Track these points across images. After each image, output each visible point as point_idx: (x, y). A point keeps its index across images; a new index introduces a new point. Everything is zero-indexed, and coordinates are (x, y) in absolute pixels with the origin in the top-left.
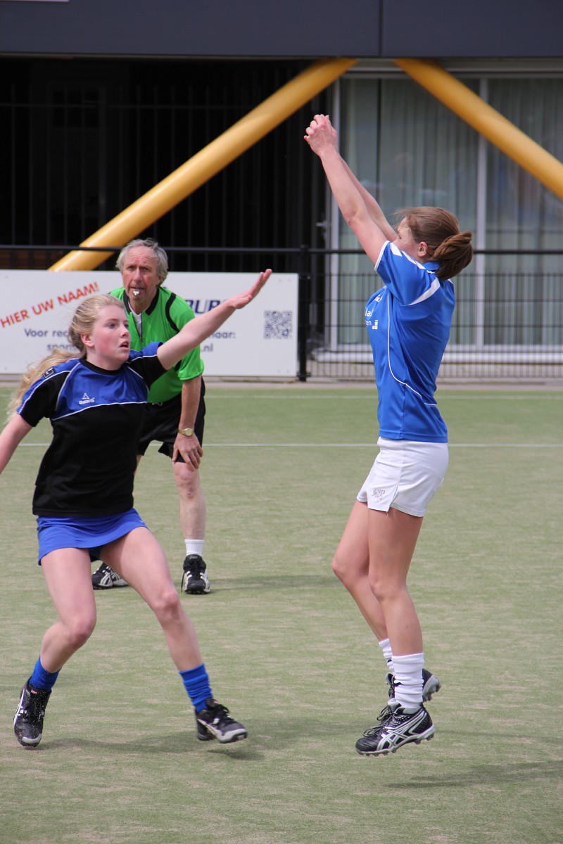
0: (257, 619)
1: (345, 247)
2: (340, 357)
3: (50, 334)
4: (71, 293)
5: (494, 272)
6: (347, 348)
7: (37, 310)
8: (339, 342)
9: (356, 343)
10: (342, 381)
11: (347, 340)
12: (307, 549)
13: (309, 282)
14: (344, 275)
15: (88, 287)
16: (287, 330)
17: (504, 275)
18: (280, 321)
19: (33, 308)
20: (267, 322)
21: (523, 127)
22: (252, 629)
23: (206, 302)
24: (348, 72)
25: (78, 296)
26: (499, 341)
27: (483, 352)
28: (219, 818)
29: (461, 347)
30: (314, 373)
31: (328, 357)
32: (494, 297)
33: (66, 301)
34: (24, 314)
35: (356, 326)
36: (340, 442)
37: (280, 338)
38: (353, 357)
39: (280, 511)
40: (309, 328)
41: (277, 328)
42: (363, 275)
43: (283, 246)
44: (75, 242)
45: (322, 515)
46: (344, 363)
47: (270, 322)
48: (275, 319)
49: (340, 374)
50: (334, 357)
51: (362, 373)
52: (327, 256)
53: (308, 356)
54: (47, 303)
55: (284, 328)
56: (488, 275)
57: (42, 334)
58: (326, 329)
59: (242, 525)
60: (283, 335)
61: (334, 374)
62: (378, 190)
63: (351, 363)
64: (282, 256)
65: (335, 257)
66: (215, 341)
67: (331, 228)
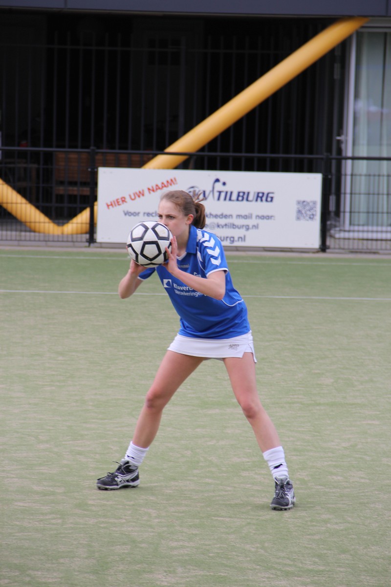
0: (285, 424)
1: (357, 155)
2: (351, 235)
3: (141, 215)
4: (157, 186)
6: (356, 228)
7: (133, 197)
8: (350, 224)
9: (363, 225)
10: (352, 252)
11: (356, 223)
12: (323, 374)
13: (330, 180)
14: (356, 175)
15: (170, 181)
16: (313, 215)
18: (308, 208)
19: (130, 196)
20: (298, 208)
23: (255, 193)
24: (363, 27)
25: (163, 187)
28: (255, 567)
30: (332, 246)
31: (342, 235)
33: (153, 191)
34: (124, 200)
35: (363, 212)
36: (349, 296)
37: (307, 220)
38: (361, 235)
39: (304, 346)
40: (329, 213)
41: (305, 213)
42: (370, 175)
43: (311, 152)
44: (161, 148)
45: (335, 350)
46: (354, 239)
47: (301, 209)
48: (305, 206)
49: (351, 247)
50: (347, 235)
51: (367, 246)
52: (343, 161)
53: (328, 234)
54: (140, 192)
55: (311, 213)
57: (136, 214)
58: (342, 215)
59: (276, 356)
60: (310, 218)
61: (346, 247)
62: (382, 114)
63: (359, 239)
64: (311, 161)
65: (349, 162)
66: (260, 221)
67: (346, 141)
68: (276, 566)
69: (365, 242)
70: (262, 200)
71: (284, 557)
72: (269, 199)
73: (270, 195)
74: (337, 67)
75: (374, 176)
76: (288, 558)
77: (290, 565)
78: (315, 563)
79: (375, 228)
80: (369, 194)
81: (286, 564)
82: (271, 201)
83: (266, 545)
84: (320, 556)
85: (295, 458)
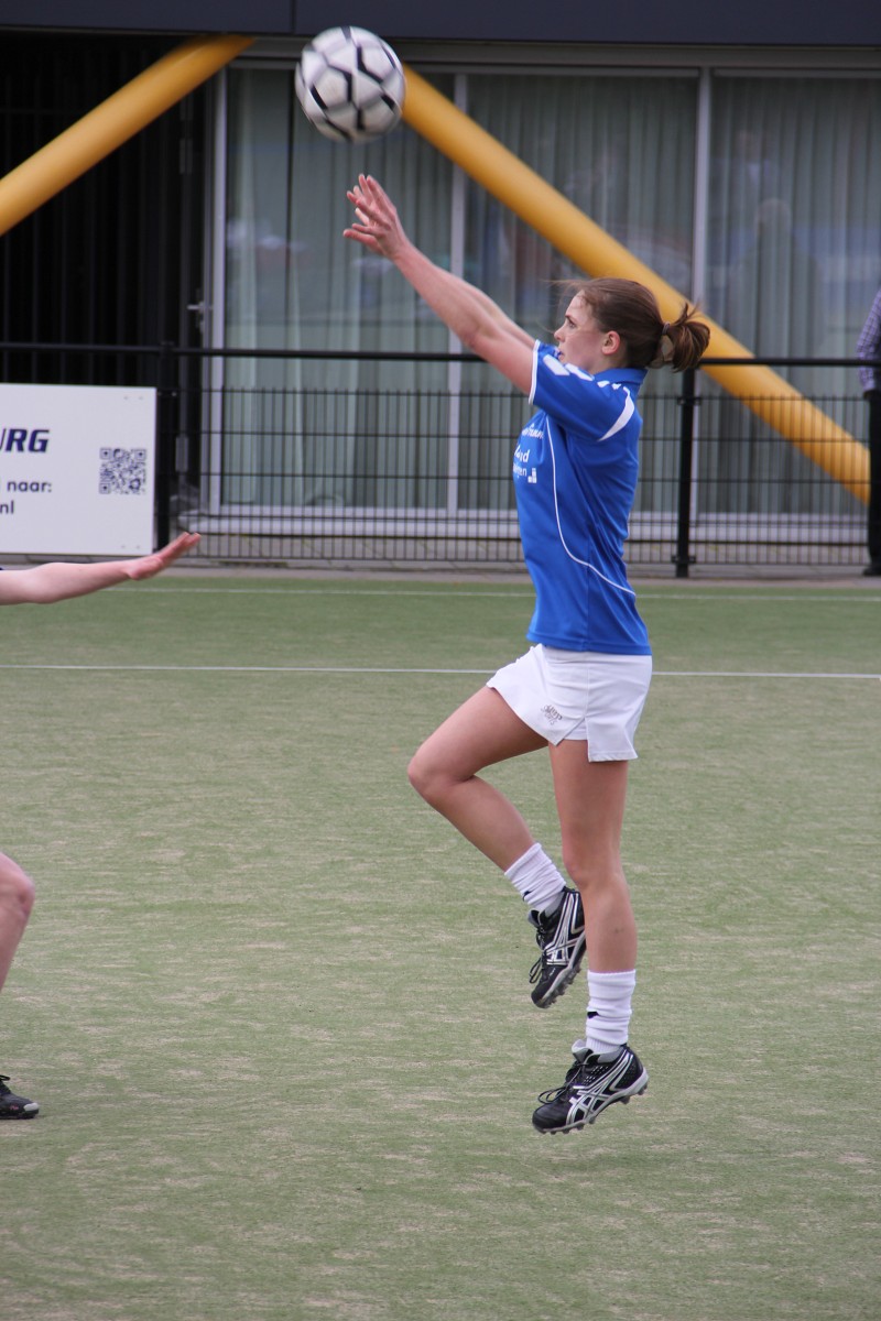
0: (73, 955)
1: (233, 345)
2: (225, 525)
5: (477, 390)
6: (235, 510)
8: (222, 502)
9: (251, 504)
10: (227, 564)
11: (235, 498)
12: (160, 839)
13: (177, 400)
14: (232, 391)
16: (138, 480)
17: (491, 395)
18: (125, 465)
20: (103, 465)
21: (524, 155)
22: (65, 971)
23: (4, 431)
24: (239, 58)
26: (483, 503)
27: (457, 520)
29: (421, 513)
31: (204, 525)
32: (475, 432)
35: (251, 475)
36: (223, 665)
37: (126, 493)
38: (246, 526)
39: (118, 776)
40: (176, 476)
41: (120, 476)
42: (263, 392)
43: (131, 340)
45: (188, 784)
46: (231, 535)
47: (109, 466)
48: (119, 460)
49: (224, 553)
50: (214, 526)
51: (260, 552)
52: (205, 360)
53: (172, 524)
55: (133, 477)
56: (466, 395)
58: (203, 479)
59: (55, 800)
60: (131, 487)
61: (214, 552)
62: (288, 252)
63: (242, 535)
64: (131, 359)
65: (218, 361)
66: (17, 496)
67: (211, 314)
68: (45, 1277)
69: (256, 541)
70: (20, 448)
71: (64, 1257)
72: (38, 445)
73: (40, 436)
74: (186, 145)
75: (274, 392)
76: (74, 1259)
77: (78, 1275)
78: (134, 1267)
79: (277, 511)
80: (263, 434)
81: (68, 1273)
82: (43, 449)
83: (24, 1230)
84: (146, 1251)
85: (94, 1030)
